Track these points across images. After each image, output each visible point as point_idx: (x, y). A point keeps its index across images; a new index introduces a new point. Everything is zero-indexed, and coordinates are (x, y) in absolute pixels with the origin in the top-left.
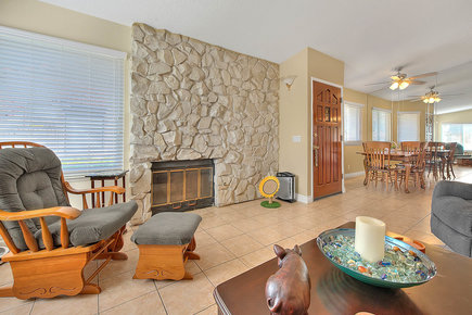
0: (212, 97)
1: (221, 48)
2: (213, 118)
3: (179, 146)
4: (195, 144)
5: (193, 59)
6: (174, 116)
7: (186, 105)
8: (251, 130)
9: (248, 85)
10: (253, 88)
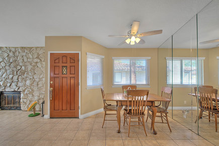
0: (19, 67)
1: (22, 48)
2: (19, 76)
3: (5, 87)
4: (12, 85)
5: (11, 54)
6: (3, 76)
7: (8, 71)
8: (37, 80)
9: (36, 60)
10: (39, 61)
